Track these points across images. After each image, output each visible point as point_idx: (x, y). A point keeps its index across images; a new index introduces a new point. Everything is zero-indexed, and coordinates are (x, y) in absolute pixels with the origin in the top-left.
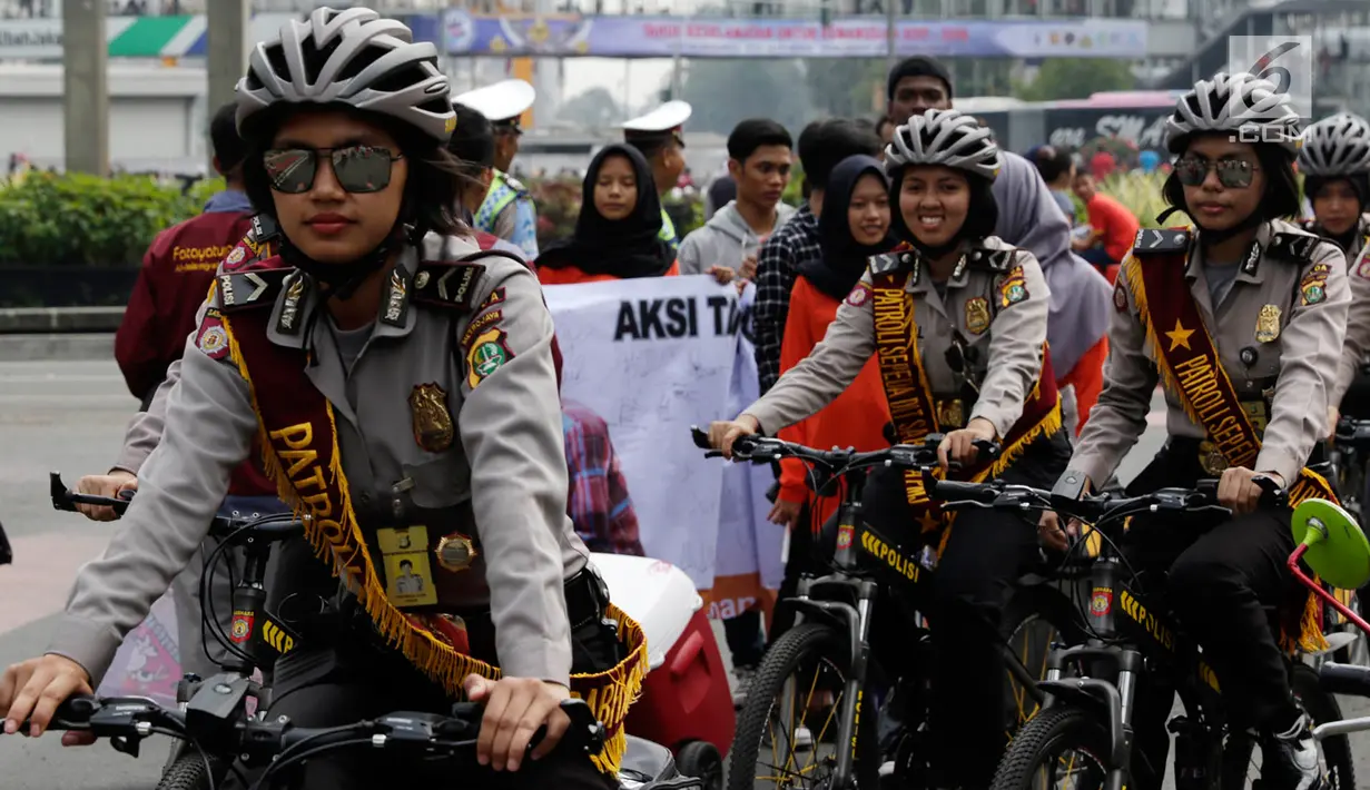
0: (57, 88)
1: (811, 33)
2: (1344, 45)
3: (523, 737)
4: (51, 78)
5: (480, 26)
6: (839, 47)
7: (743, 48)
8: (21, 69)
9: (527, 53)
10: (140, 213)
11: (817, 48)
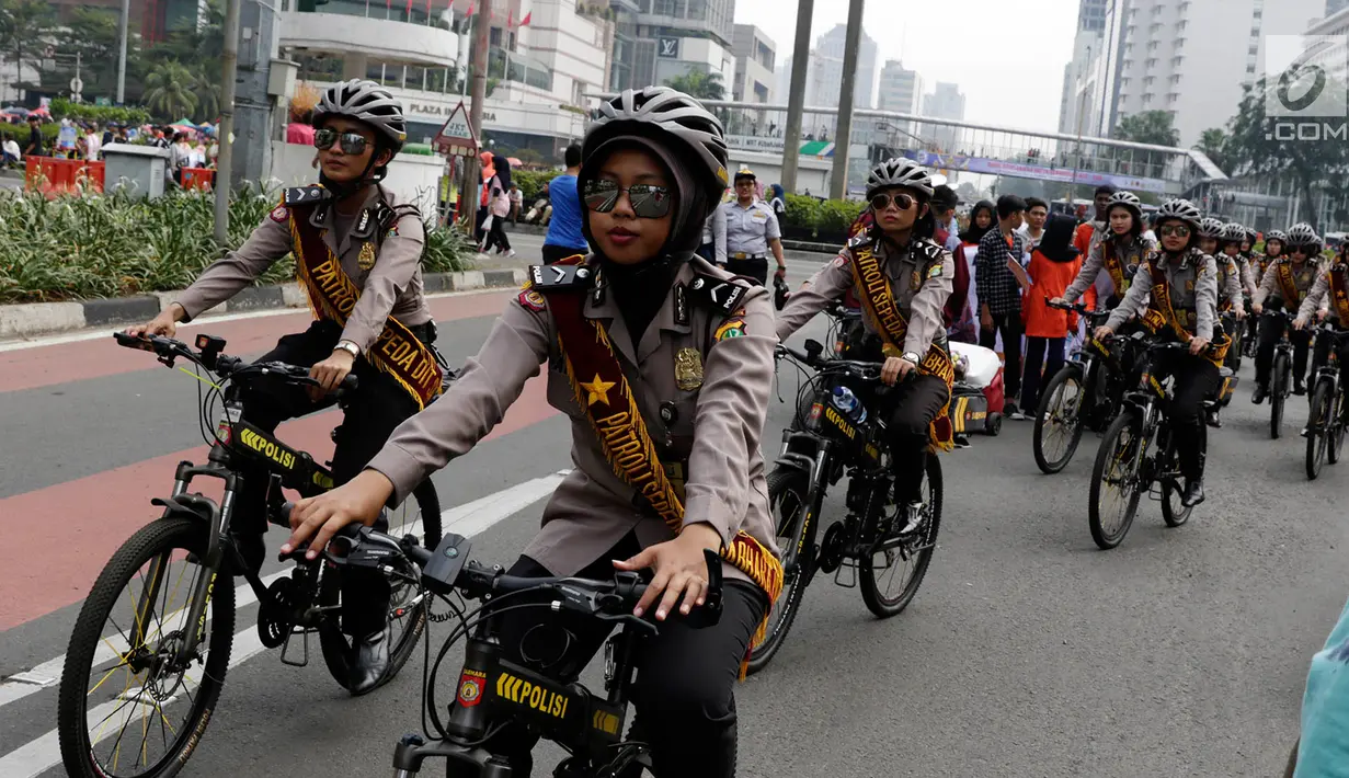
0: (780, 163)
1: (1047, 171)
2: (1233, 198)
3: (1199, 348)
4: (778, 159)
5: (930, 155)
6: (1055, 178)
7: (1022, 174)
8: (768, 155)
9: (945, 168)
10: (805, 209)
11: (1048, 177)
